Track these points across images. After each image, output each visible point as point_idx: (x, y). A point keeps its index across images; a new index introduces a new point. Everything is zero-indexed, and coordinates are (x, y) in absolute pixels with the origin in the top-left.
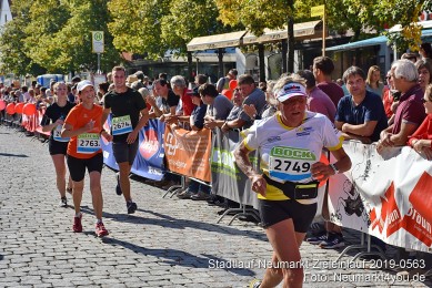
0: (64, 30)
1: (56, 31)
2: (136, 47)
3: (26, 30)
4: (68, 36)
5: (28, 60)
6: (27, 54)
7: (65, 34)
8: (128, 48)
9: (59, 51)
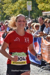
0: (19, 1)
1: (16, 2)
2: (48, 9)
3: (4, 2)
4: (20, 4)
5: (5, 14)
6: (5, 11)
7: (19, 3)
8: (44, 9)
9: (17, 10)
